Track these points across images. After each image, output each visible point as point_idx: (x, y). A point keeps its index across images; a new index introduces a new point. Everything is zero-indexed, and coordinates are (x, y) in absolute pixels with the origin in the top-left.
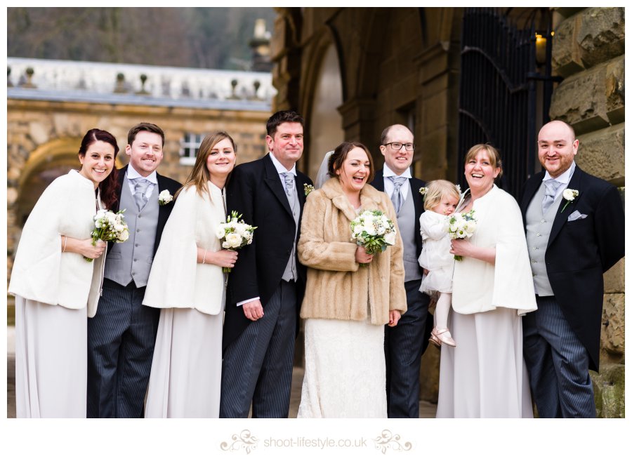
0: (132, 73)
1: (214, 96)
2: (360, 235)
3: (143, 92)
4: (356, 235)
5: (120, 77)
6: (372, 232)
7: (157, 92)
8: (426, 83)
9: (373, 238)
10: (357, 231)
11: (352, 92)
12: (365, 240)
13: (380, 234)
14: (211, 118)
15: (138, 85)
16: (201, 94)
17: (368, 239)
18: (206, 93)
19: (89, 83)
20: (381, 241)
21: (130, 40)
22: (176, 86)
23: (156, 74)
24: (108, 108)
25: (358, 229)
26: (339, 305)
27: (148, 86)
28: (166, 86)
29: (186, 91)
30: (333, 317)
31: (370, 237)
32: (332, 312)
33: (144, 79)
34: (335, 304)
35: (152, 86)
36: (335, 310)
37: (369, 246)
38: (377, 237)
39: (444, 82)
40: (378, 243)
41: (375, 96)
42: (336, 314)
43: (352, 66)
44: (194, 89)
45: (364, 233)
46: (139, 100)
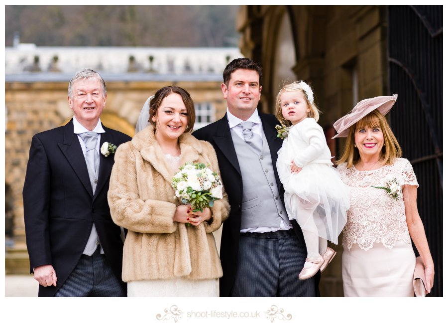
0: (141, 54)
1: (211, 70)
2: (185, 191)
3: (151, 71)
4: (181, 192)
5: (132, 59)
6: (197, 187)
7: (163, 70)
8: (362, 38)
9: (200, 194)
10: (180, 188)
11: (303, 53)
12: (191, 197)
13: (206, 189)
14: (210, 89)
15: (146, 64)
16: (201, 69)
17: (194, 196)
18: (205, 68)
19: (106, 65)
20: (208, 196)
21: (145, 28)
22: (179, 64)
23: (162, 55)
24: (122, 86)
25: (182, 186)
26: (163, 263)
27: (155, 65)
28: (171, 65)
29: (188, 68)
30: (156, 277)
31: (196, 193)
32: (155, 272)
33: (151, 59)
34: (157, 262)
35: (159, 65)
36: (159, 269)
37: (196, 203)
38: (203, 192)
39: (377, 35)
40: (205, 198)
41: (323, 55)
42: (159, 273)
43: (302, 29)
44: (195, 64)
45: (189, 189)
46: (148, 77)
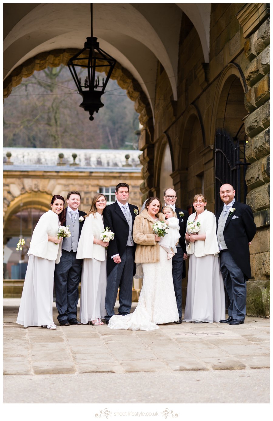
0: (68, 153)
1: (116, 165)
2: (156, 229)
3: (75, 164)
4: (155, 229)
5: (61, 156)
6: (160, 228)
7: (83, 164)
10: (155, 228)
12: (158, 231)
13: (164, 229)
14: (115, 178)
15: (71, 160)
16: (108, 164)
18: (111, 163)
19: (43, 160)
20: (164, 232)
21: (65, 131)
22: (93, 160)
23: (81, 153)
24: (54, 174)
25: (156, 227)
26: (150, 257)
27: (77, 160)
28: (88, 160)
29: (99, 163)
30: (148, 262)
31: (160, 230)
32: (147, 260)
33: (75, 156)
35: (80, 160)
36: (149, 260)
37: (159, 233)
38: (162, 230)
44: (104, 161)
45: (158, 228)
46: (72, 169)
